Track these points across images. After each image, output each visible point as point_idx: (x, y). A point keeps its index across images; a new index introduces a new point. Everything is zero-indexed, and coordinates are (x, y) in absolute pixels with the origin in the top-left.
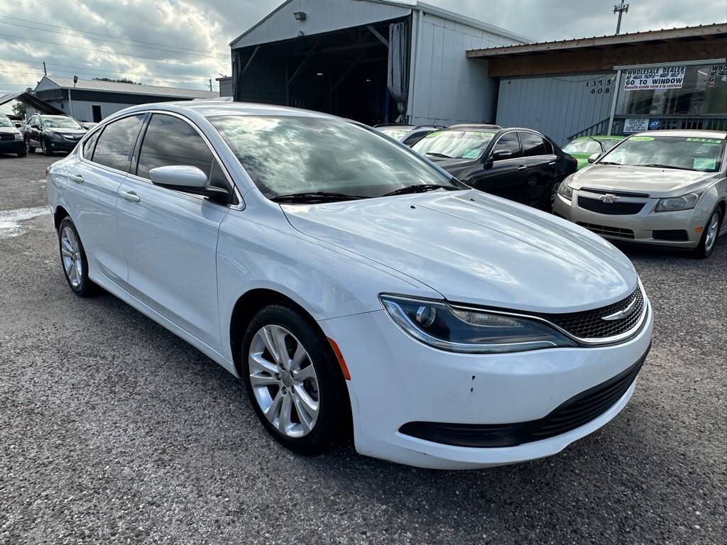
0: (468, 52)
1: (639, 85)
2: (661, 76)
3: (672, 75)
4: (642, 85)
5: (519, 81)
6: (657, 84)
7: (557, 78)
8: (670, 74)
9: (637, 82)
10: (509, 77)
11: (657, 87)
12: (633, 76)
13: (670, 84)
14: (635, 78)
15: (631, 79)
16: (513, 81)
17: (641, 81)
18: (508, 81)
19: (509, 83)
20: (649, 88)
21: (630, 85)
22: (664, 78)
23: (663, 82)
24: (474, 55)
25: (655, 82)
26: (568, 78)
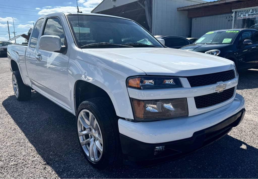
0: (178, 8)
1: (242, 17)
2: (251, 13)
3: (256, 12)
4: (244, 16)
5: (200, 18)
6: (250, 16)
7: (214, 16)
8: (255, 11)
9: (242, 16)
10: (195, 17)
11: (250, 17)
12: (240, 13)
13: (255, 15)
14: (241, 14)
15: (239, 15)
16: (197, 19)
17: (243, 15)
18: (195, 18)
19: (196, 19)
20: (247, 18)
21: (239, 17)
22: (252, 13)
23: (252, 15)
24: (180, 9)
25: (249, 15)
26: (219, 16)
